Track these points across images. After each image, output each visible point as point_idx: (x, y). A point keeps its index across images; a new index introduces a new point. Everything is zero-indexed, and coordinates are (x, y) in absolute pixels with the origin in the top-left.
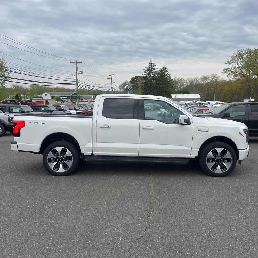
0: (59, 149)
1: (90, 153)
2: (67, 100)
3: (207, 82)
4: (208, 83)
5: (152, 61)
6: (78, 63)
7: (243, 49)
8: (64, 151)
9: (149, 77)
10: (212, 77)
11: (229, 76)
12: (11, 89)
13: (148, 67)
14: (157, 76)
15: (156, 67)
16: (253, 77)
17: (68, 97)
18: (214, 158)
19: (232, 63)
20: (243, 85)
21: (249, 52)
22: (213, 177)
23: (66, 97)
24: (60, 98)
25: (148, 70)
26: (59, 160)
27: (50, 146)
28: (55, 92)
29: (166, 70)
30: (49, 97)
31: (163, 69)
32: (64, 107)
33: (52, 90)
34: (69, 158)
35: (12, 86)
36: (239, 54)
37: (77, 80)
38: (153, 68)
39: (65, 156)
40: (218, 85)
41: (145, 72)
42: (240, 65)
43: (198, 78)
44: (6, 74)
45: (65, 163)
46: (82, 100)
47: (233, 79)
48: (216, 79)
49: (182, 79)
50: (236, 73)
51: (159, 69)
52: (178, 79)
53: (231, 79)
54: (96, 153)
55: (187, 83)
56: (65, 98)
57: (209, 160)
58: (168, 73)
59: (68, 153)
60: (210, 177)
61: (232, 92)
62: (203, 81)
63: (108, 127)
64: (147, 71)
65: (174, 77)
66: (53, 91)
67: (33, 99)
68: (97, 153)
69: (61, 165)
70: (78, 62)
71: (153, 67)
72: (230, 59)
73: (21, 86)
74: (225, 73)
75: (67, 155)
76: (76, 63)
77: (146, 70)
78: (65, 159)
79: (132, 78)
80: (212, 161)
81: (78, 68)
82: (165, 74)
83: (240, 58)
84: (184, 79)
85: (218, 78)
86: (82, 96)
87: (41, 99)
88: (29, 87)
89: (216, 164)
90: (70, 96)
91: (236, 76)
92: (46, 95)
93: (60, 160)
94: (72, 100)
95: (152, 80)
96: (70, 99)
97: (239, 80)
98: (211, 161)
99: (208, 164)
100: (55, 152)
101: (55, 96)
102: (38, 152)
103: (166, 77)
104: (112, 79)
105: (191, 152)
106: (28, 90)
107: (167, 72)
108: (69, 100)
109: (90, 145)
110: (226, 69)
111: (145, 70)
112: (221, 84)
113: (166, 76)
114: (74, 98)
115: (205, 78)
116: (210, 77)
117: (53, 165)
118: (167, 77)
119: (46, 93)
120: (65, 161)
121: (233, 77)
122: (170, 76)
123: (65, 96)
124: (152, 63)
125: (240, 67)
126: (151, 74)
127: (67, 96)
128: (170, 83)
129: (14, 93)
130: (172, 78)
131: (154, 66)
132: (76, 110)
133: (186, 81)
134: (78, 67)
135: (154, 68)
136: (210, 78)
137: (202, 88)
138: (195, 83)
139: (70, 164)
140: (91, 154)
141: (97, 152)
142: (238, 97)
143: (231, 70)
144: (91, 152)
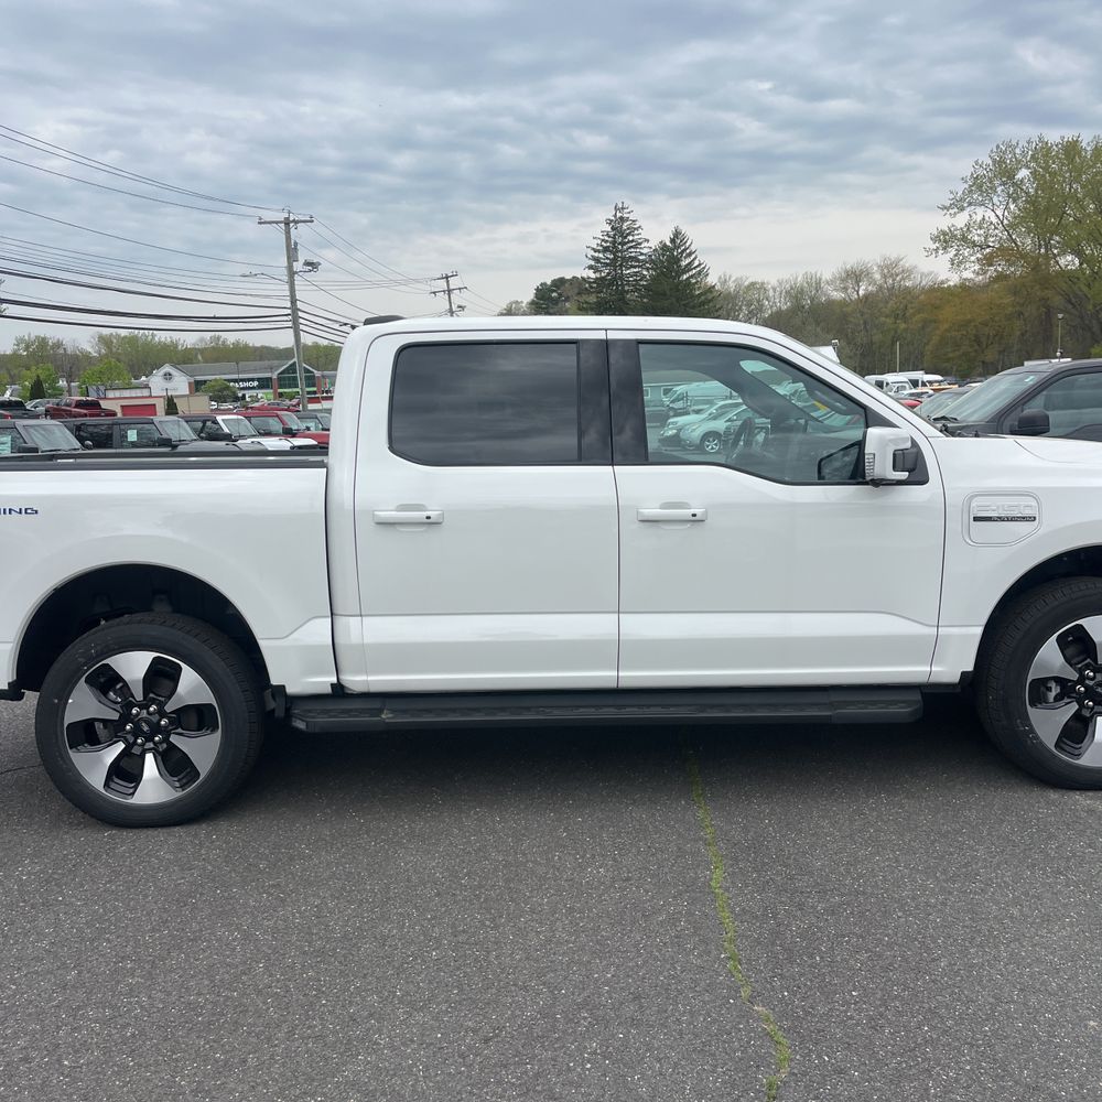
0: (134, 665)
1: (322, 682)
2: (260, 393)
3: (861, 292)
4: (866, 297)
5: (623, 208)
6: (296, 222)
7: (1014, 143)
8: (163, 677)
9: (614, 278)
10: (886, 271)
11: (956, 263)
12: (15, 356)
13: (606, 238)
14: (645, 273)
15: (644, 234)
16: (1062, 262)
17: (264, 384)
18: (1074, 676)
19: (970, 204)
20: (1022, 301)
21: (1043, 152)
22: (1071, 794)
23: (256, 383)
24: (228, 388)
25: (606, 250)
26: (137, 732)
27: (77, 650)
28: (206, 361)
29: (687, 244)
30: (180, 385)
31: (672, 241)
32: (232, 423)
33: (196, 355)
34: (197, 717)
35: (18, 345)
36: (999, 163)
37: (294, 301)
38: (629, 242)
39: (169, 708)
40: (909, 306)
41: (597, 260)
42: (1006, 213)
43: (824, 279)
45: (172, 747)
46: (327, 392)
47: (978, 274)
48: (903, 279)
49: (753, 284)
50: (988, 250)
51: (654, 244)
52: (738, 286)
53: (968, 275)
54: (356, 681)
55: (777, 300)
56: (253, 388)
57: (1039, 690)
58: (695, 258)
59: (191, 685)
60: (1053, 795)
61: (974, 332)
62: (845, 289)
63: (429, 523)
64: (601, 255)
65: (720, 278)
66: (200, 357)
67: (111, 394)
68: (364, 678)
69: (149, 758)
70: (294, 221)
71: (628, 234)
72: (961, 188)
73: (55, 341)
74: (941, 252)
75: (181, 698)
76: (287, 222)
77: (599, 251)
78: (171, 723)
79: (537, 289)
80: (1057, 699)
81: (296, 248)
82: (684, 263)
83: (1004, 184)
84: (763, 284)
85: (908, 273)
86: (323, 376)
87: (145, 393)
88: (93, 347)
89: (1086, 713)
90: (275, 376)
91: (988, 261)
92: (168, 376)
93: (146, 728)
94: (281, 395)
95: (627, 292)
96: (275, 392)
97: (1000, 277)
98: (1052, 695)
99: (1036, 715)
100: (108, 682)
101: (205, 381)
102: (6, 688)
103: (685, 277)
104: (449, 291)
105: (934, 648)
106: (87, 357)
107: (690, 254)
108: (271, 396)
109: (318, 631)
110: (944, 234)
111: (595, 251)
112: (922, 297)
113: (685, 272)
114: (290, 387)
115: (855, 276)
116: (875, 268)
117: (100, 761)
118: (692, 276)
119: (167, 368)
120: (174, 739)
121: (977, 267)
122: (703, 273)
123: (253, 380)
124: (621, 218)
125: (1005, 222)
126: (621, 265)
127: (258, 380)
128: (703, 303)
129: (24, 372)
130: (712, 280)
131: (632, 230)
132: (289, 433)
133: (771, 293)
134: (296, 244)
135: (633, 241)
136: (877, 276)
137: (844, 317)
138: (812, 300)
139: (203, 750)
140: (329, 690)
141: (367, 673)
142: (1000, 352)
143: (964, 238)
144: (327, 674)
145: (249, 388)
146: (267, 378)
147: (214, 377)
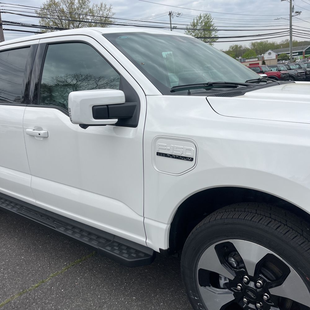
2: (299, 57)
17: (300, 53)
24: (286, 56)
30: (273, 56)
35: (230, 48)
44: (213, 34)
56: (297, 55)
67: (246, 61)
73: (240, 46)
88: (250, 47)
90: (304, 51)
92: (270, 54)
96: (304, 56)
101: (280, 54)
106: (248, 50)
108: (302, 58)
114: (309, 54)
119: (270, 51)
123: (296, 53)
127: (298, 52)
134: (293, 6)
145: (295, 55)
146: (301, 52)
147: (282, 53)
